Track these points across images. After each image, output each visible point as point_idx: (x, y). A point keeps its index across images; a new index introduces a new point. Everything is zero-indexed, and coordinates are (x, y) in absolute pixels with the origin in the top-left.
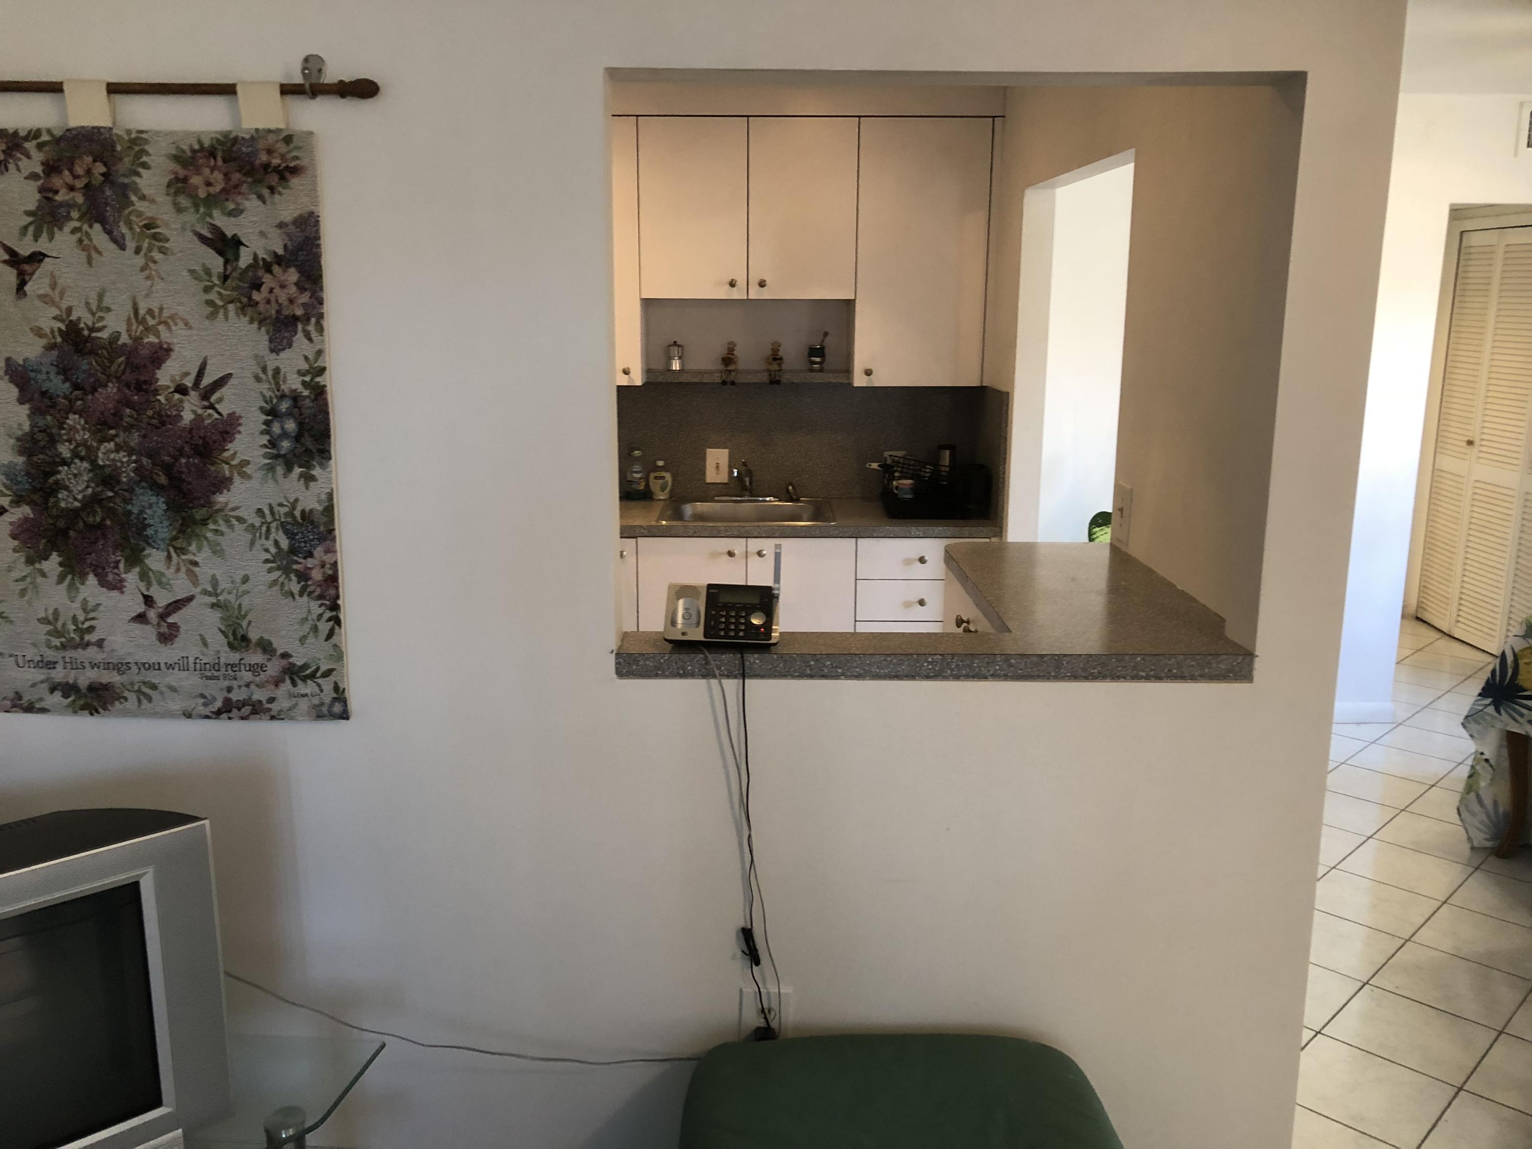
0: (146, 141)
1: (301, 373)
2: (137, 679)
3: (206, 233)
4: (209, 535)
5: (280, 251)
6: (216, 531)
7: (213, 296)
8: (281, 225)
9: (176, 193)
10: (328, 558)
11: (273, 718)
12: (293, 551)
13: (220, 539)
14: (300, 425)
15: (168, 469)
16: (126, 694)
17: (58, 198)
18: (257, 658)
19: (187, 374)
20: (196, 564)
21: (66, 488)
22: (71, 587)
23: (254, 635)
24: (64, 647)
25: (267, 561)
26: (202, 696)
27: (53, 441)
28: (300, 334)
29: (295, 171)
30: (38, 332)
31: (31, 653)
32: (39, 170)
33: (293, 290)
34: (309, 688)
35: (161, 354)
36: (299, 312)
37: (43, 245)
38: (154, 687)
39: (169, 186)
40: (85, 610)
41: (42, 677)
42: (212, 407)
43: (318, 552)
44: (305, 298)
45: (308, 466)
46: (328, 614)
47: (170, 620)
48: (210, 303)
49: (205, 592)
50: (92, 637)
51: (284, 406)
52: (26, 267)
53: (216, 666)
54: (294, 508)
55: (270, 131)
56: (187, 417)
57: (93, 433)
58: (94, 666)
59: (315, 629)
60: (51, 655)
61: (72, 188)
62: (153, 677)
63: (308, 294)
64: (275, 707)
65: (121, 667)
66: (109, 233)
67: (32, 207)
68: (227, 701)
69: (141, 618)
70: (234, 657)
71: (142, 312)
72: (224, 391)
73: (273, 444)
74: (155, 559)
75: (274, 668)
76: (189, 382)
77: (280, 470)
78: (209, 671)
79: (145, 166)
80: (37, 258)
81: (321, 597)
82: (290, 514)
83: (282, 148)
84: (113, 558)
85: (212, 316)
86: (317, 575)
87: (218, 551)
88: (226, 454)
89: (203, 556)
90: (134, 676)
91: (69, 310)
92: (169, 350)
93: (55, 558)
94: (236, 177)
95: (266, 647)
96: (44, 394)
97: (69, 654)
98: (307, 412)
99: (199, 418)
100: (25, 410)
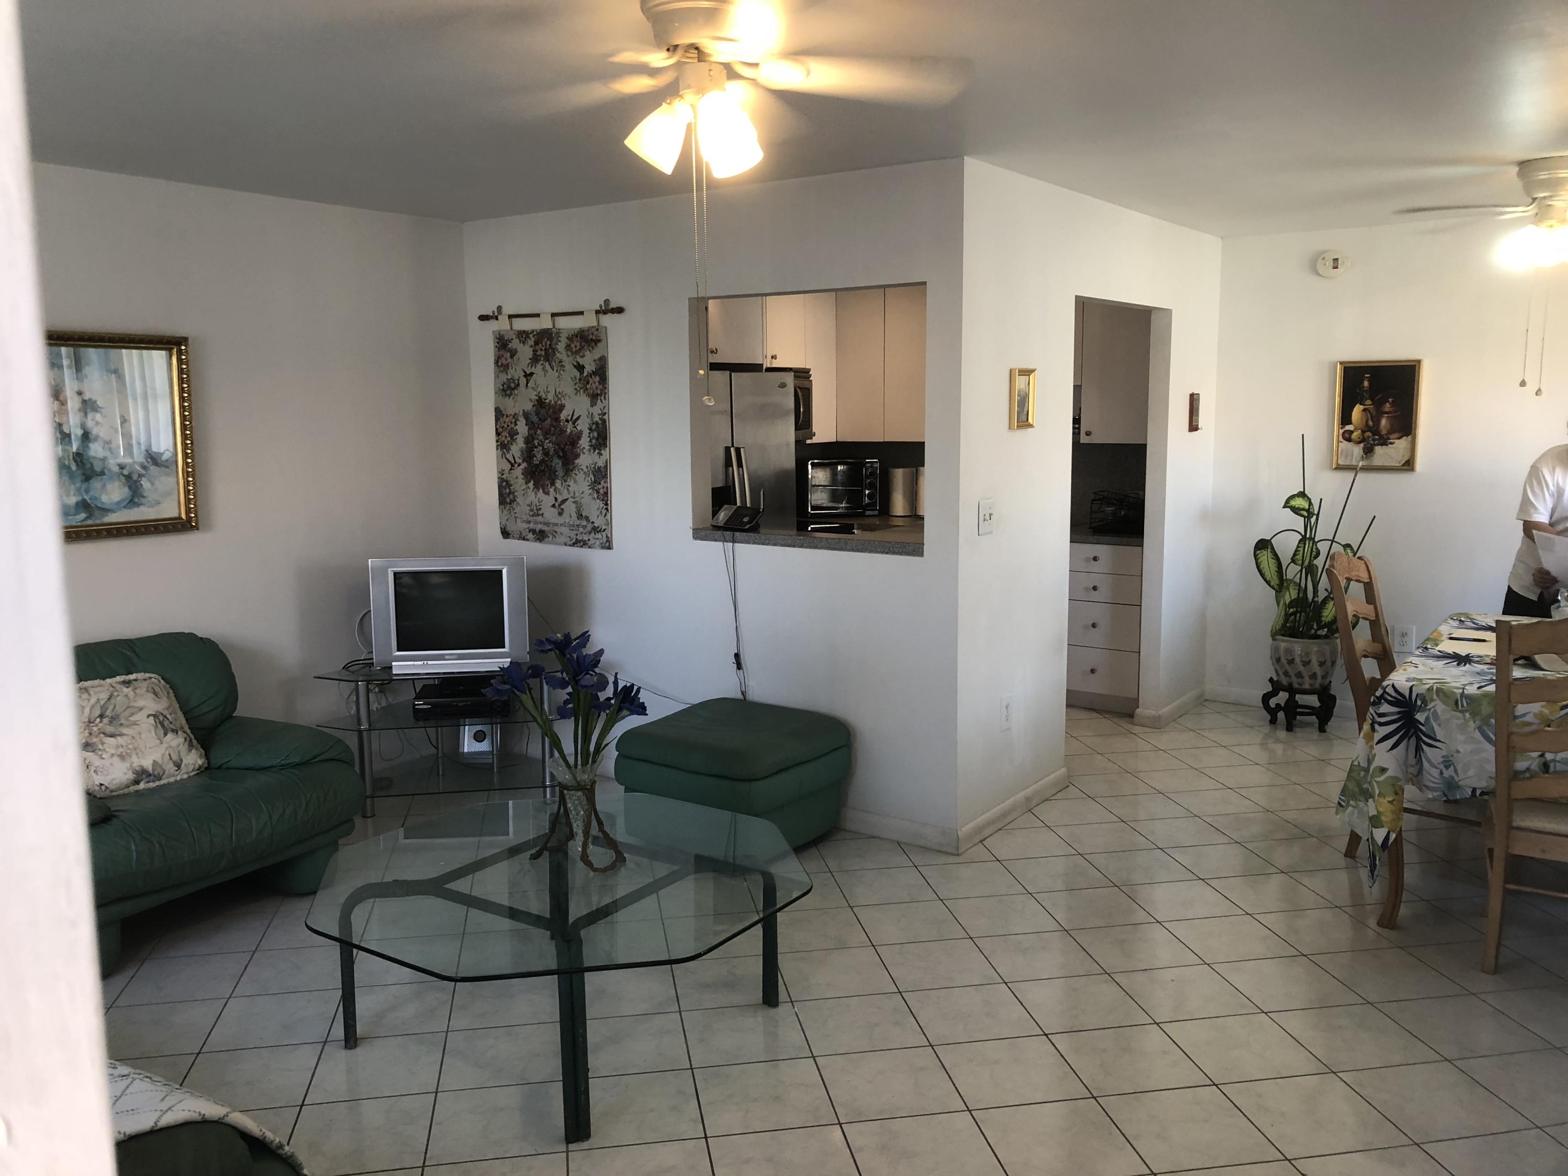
0: (560, 333)
1: (599, 415)
2: (552, 529)
3: (575, 364)
4: (573, 475)
5: (594, 370)
6: (575, 474)
7: (577, 387)
8: (595, 361)
9: (567, 350)
10: (605, 485)
11: (589, 547)
12: (595, 482)
13: (576, 476)
14: (598, 434)
15: (563, 450)
16: (549, 535)
17: (538, 353)
18: (584, 523)
19: (569, 415)
20: (569, 486)
21: (536, 457)
22: (536, 494)
23: (584, 515)
24: (533, 516)
25: (589, 486)
26: (570, 537)
27: (533, 439)
28: (599, 401)
29: (599, 341)
30: (531, 400)
31: (525, 518)
32: (533, 344)
33: (597, 383)
34: (599, 536)
35: (562, 407)
36: (599, 392)
37: (533, 370)
38: (556, 532)
39: (565, 348)
40: (539, 502)
41: (526, 527)
42: (575, 427)
43: (602, 482)
44: (601, 387)
45: (601, 450)
46: (605, 507)
47: (562, 507)
48: (576, 389)
49: (572, 497)
50: (540, 512)
51: (594, 427)
52: (528, 378)
53: (573, 526)
54: (595, 465)
55: (593, 327)
56: (569, 431)
57: (544, 436)
58: (541, 523)
59: (601, 512)
60: (530, 519)
61: (541, 350)
62: (556, 528)
63: (601, 386)
64: (590, 543)
65: (547, 524)
66: (550, 364)
67: (531, 357)
68: (577, 539)
69: (554, 506)
70: (578, 522)
71: (557, 393)
72: (579, 421)
73: (590, 441)
74: (558, 483)
75: (589, 527)
76: (569, 418)
77: (592, 451)
78: (572, 527)
79: (560, 341)
80: (532, 374)
81: (603, 500)
82: (594, 468)
83: (596, 333)
84: (547, 483)
85: (576, 394)
86: (602, 491)
87: (575, 482)
88: (579, 445)
89: (571, 483)
90: (551, 528)
91: (539, 392)
92: (564, 406)
93: (532, 482)
94: (583, 344)
95: (587, 519)
96: (532, 422)
97: (535, 518)
98: (600, 429)
99: (572, 432)
100: (527, 428)
